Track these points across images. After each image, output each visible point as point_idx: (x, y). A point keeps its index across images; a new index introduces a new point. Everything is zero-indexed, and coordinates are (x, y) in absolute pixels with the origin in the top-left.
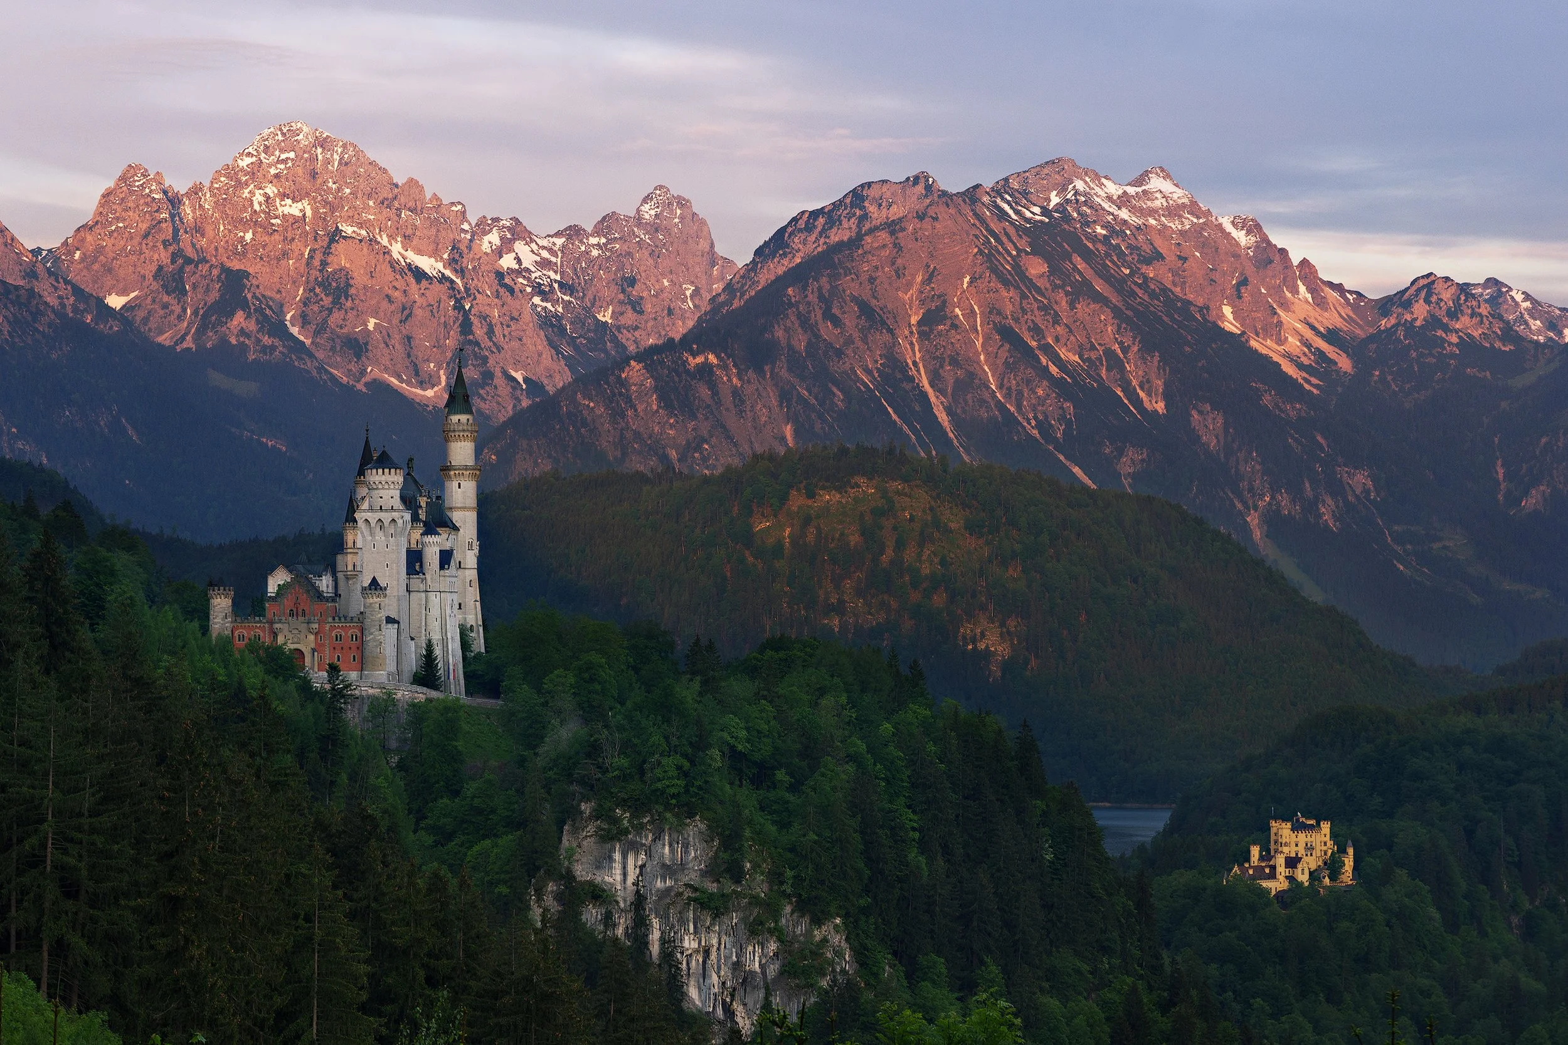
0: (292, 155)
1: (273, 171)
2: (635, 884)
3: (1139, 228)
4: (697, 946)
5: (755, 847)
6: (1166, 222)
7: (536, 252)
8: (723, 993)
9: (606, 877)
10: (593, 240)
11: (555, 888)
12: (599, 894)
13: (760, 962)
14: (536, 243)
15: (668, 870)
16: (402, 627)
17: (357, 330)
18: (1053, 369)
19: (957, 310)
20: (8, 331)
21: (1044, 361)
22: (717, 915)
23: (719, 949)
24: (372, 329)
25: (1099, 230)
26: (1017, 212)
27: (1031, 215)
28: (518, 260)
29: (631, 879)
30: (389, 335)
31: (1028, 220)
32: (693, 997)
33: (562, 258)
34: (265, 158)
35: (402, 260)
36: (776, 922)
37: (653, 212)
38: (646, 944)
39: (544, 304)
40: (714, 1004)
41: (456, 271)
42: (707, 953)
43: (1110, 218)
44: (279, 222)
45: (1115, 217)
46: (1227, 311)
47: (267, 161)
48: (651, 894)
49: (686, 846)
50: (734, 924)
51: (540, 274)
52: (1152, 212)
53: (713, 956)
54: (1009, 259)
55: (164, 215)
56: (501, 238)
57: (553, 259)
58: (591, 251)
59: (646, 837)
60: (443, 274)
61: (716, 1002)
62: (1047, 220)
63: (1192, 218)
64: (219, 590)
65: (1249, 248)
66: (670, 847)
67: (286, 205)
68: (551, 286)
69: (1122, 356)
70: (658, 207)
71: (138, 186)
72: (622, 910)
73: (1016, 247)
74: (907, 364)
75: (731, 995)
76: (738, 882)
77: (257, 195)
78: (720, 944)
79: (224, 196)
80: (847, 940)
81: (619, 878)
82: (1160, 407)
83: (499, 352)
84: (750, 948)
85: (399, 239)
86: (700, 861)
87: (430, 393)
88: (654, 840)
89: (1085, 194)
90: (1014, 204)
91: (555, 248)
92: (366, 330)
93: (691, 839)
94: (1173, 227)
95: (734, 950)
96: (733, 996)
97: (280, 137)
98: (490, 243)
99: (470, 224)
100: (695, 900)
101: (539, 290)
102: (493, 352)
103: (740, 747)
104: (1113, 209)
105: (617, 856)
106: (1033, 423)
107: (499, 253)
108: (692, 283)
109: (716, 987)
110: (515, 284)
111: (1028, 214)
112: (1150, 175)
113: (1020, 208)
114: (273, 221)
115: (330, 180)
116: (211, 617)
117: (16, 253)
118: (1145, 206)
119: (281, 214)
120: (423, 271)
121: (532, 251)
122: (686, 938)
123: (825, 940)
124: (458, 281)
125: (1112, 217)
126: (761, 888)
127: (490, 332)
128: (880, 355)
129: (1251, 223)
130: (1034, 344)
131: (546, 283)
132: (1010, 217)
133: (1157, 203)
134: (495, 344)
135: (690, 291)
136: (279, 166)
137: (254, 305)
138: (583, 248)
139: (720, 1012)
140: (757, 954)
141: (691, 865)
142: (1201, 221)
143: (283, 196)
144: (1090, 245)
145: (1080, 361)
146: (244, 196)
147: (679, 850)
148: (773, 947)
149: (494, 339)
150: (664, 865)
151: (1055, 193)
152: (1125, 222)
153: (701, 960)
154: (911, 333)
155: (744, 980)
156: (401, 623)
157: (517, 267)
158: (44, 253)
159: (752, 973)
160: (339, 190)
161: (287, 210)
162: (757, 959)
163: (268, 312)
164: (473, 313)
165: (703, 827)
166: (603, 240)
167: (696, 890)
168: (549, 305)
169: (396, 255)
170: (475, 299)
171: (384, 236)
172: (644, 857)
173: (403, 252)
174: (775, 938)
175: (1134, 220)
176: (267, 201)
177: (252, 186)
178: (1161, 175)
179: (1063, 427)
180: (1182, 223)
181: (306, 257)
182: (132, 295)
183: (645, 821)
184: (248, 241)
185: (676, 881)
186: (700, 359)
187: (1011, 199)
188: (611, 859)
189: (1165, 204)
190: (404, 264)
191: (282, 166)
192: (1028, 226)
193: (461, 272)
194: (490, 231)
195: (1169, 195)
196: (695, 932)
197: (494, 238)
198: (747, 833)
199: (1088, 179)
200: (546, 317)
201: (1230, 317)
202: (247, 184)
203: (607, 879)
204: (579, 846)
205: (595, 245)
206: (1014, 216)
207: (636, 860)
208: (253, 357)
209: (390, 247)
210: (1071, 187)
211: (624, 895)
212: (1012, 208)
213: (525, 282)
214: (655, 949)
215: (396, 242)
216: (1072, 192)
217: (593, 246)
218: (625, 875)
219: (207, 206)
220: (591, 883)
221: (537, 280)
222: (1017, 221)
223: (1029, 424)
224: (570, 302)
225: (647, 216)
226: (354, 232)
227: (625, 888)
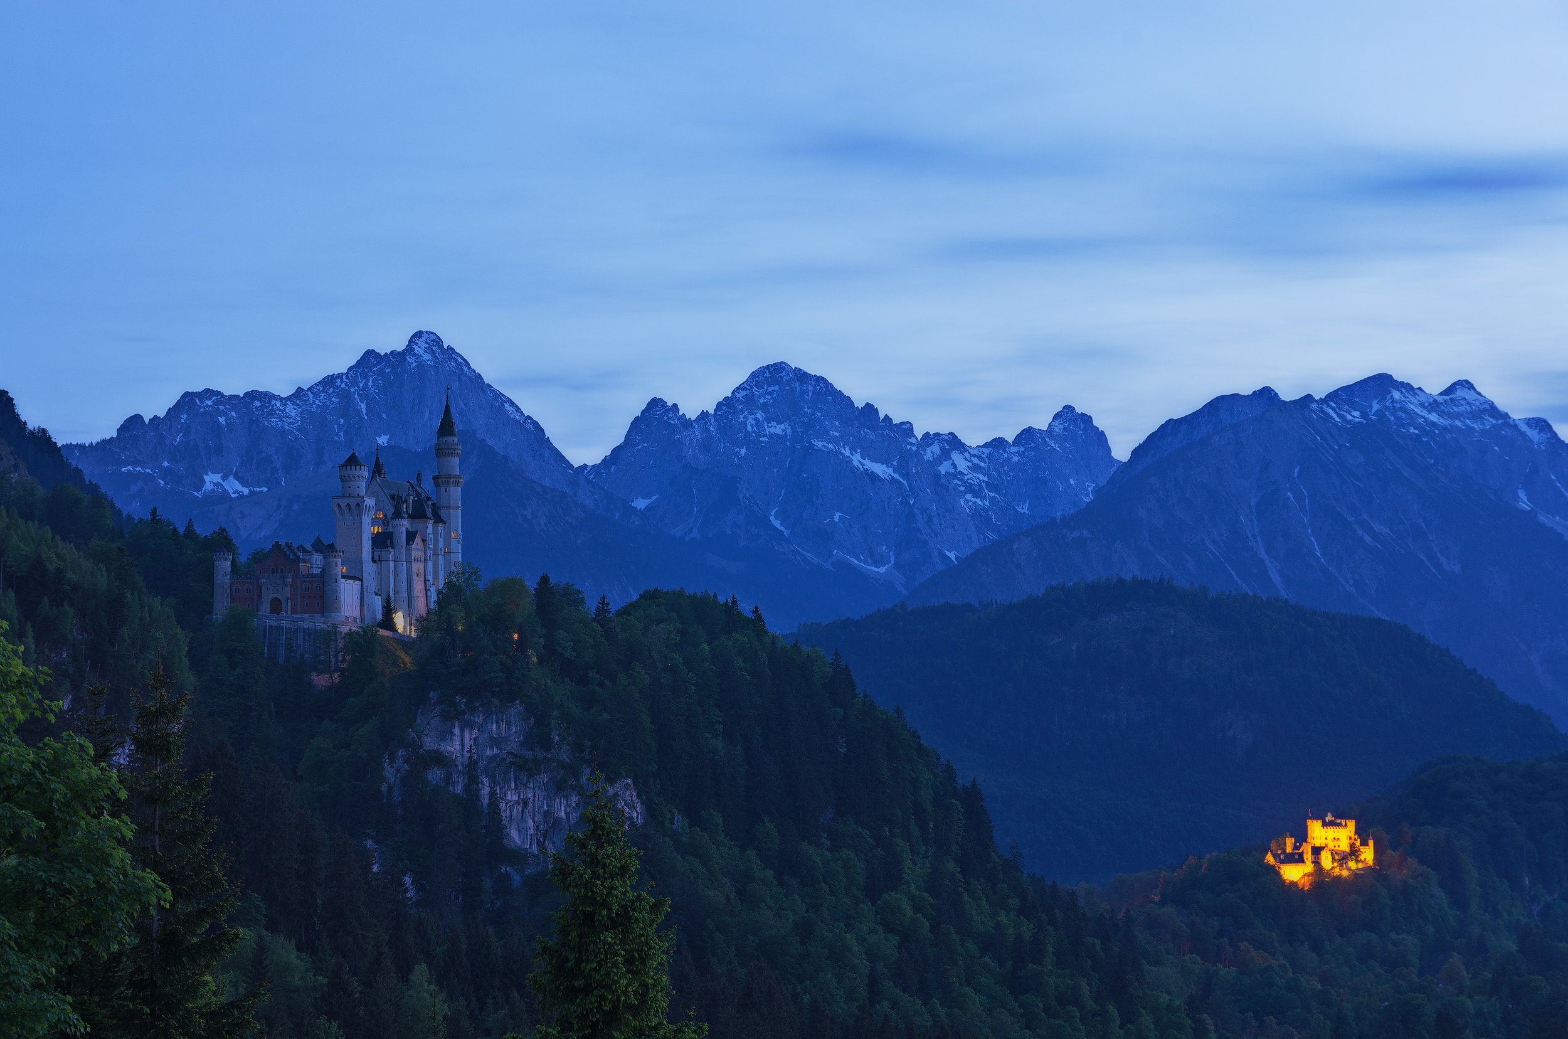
0: (776, 388)
1: (762, 401)
2: (470, 751)
3: (1445, 428)
4: (517, 799)
5: (563, 725)
6: (1470, 423)
7: (969, 459)
8: (537, 834)
9: (449, 747)
10: (1013, 449)
11: (404, 753)
12: (439, 759)
13: (565, 811)
14: (969, 453)
15: (495, 742)
16: (365, 584)
17: (826, 522)
18: (1368, 539)
19: (1289, 493)
20: (545, 523)
21: (1360, 532)
22: (531, 775)
23: (534, 800)
24: (837, 521)
25: (1412, 430)
26: (1339, 416)
27: (1352, 418)
28: (955, 466)
29: (466, 748)
30: (850, 525)
31: (1349, 422)
32: (514, 837)
33: (989, 463)
34: (756, 391)
35: (861, 467)
36: (577, 780)
37: (1061, 427)
38: (478, 797)
39: (974, 500)
40: (531, 843)
41: (902, 475)
42: (525, 803)
43: (1421, 421)
44: (766, 439)
45: (1426, 420)
46: (1522, 494)
47: (758, 393)
48: (483, 760)
49: (509, 723)
50: (545, 782)
51: (971, 476)
52: (1458, 416)
53: (530, 806)
54: (1332, 452)
55: (678, 436)
56: (941, 449)
57: (982, 464)
58: (1012, 458)
59: (478, 717)
60: (893, 477)
61: (532, 841)
62: (1365, 421)
63: (1492, 420)
64: (220, 555)
65: (1541, 443)
66: (497, 724)
67: (772, 426)
68: (980, 485)
69: (1425, 528)
70: (1065, 422)
71: (658, 415)
72: (460, 772)
73: (1338, 444)
74: (1247, 537)
75: (543, 836)
76: (548, 750)
77: (750, 420)
78: (534, 797)
79: (725, 421)
80: (638, 796)
81: (458, 748)
82: (1457, 569)
83: (936, 536)
84: (558, 800)
85: (859, 451)
86: (520, 735)
87: (882, 570)
88: (485, 719)
89: (1401, 402)
90: (1337, 410)
91: (983, 456)
92: (833, 522)
93: (512, 718)
94: (1476, 427)
95: (545, 801)
96: (545, 837)
97: (768, 375)
98: (932, 452)
99: (917, 439)
100: (514, 764)
101: (970, 489)
102: (932, 537)
103: (567, 655)
104: (1425, 413)
105: (457, 731)
106: (1351, 582)
107: (939, 460)
108: (1093, 482)
109: (532, 830)
110: (950, 483)
111: (1349, 417)
112: (1457, 387)
113: (1342, 413)
114: (762, 439)
115: (806, 406)
116: (215, 575)
117: (563, 467)
118: (1452, 411)
119: (768, 433)
120: (878, 475)
121: (966, 459)
122: (509, 793)
123: (616, 795)
124: (905, 482)
125: (1423, 419)
126: (564, 754)
127: (930, 521)
128: (1225, 530)
129: (1543, 423)
130: (1352, 519)
131: (976, 483)
132: (1334, 419)
133: (1461, 409)
134: (933, 531)
135: (1092, 488)
136: (767, 396)
137: (744, 503)
138: (1006, 455)
139: (535, 849)
140: (563, 805)
141: (512, 738)
142: (1500, 422)
143: (769, 420)
144: (1400, 441)
145: (1390, 532)
146: (740, 421)
147: (504, 726)
148: (575, 799)
149: (933, 527)
150: (492, 738)
151: (1376, 401)
152: (1433, 424)
153: (520, 809)
154: (1251, 512)
155: (554, 824)
156: (364, 581)
157: (953, 471)
158: (589, 469)
159: (559, 819)
160: (813, 414)
161: (772, 430)
162: (563, 808)
163: (755, 509)
164: (916, 506)
165: (521, 709)
166: (1022, 449)
167: (515, 756)
168: (978, 501)
169: (856, 463)
170: (918, 496)
171: (847, 449)
172: (476, 731)
173: (861, 460)
174: (576, 792)
175: (1442, 422)
176: (757, 424)
177: (746, 412)
178: (1467, 386)
179: (1376, 585)
180: (1484, 424)
181: (787, 466)
182: (654, 498)
183: (477, 704)
184: (743, 455)
185: (501, 749)
186: (1075, 534)
187: (1335, 406)
188: (452, 734)
189: (1469, 409)
190: (862, 470)
191: (769, 397)
192: (1349, 426)
193: (906, 475)
194: (933, 443)
195: (1473, 402)
196: (516, 789)
197: (936, 449)
198: (556, 713)
199: (1404, 390)
200: (976, 509)
201: (1525, 498)
202: (742, 411)
203: (450, 749)
204: (428, 724)
205: (1016, 453)
206: (1337, 419)
207: (471, 734)
208: (744, 544)
209: (851, 457)
210: (1389, 396)
211: (461, 761)
212: (1335, 412)
213: (959, 483)
214: (485, 801)
215: (856, 453)
216: (1390, 401)
217: (1014, 453)
218: (463, 745)
219: (712, 429)
220: (437, 752)
221: (969, 481)
222: (1339, 422)
223: (1348, 582)
224: (995, 498)
225: (1057, 429)
226: (824, 446)
227: (463, 755)
